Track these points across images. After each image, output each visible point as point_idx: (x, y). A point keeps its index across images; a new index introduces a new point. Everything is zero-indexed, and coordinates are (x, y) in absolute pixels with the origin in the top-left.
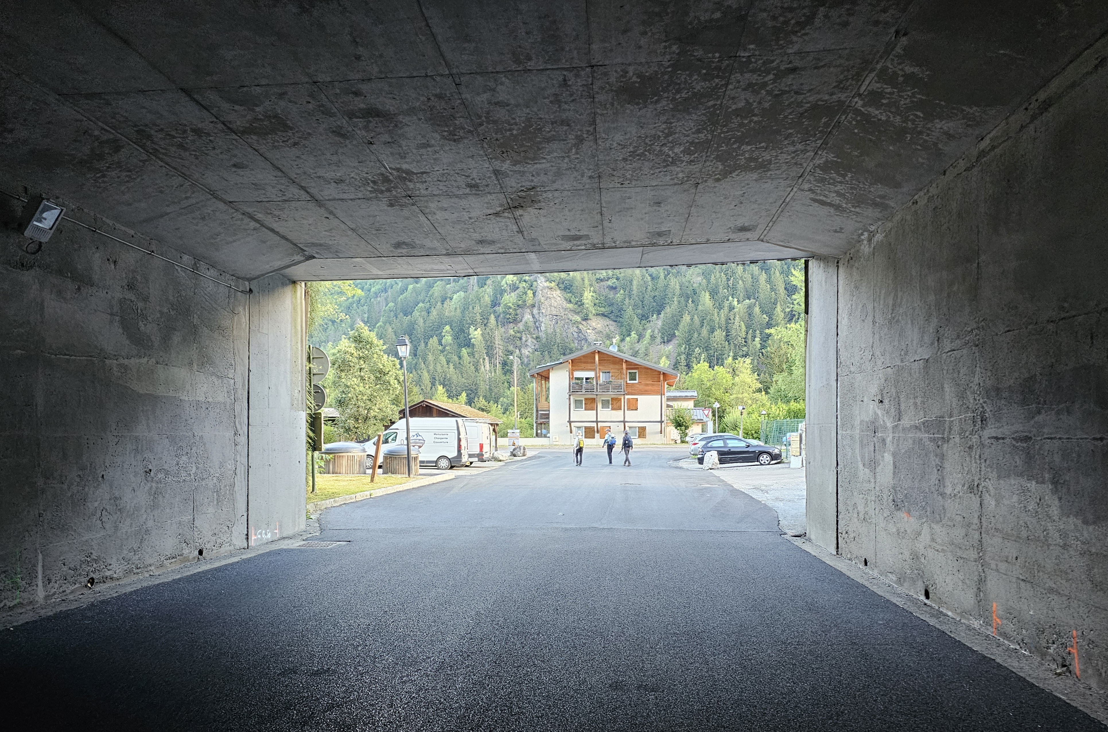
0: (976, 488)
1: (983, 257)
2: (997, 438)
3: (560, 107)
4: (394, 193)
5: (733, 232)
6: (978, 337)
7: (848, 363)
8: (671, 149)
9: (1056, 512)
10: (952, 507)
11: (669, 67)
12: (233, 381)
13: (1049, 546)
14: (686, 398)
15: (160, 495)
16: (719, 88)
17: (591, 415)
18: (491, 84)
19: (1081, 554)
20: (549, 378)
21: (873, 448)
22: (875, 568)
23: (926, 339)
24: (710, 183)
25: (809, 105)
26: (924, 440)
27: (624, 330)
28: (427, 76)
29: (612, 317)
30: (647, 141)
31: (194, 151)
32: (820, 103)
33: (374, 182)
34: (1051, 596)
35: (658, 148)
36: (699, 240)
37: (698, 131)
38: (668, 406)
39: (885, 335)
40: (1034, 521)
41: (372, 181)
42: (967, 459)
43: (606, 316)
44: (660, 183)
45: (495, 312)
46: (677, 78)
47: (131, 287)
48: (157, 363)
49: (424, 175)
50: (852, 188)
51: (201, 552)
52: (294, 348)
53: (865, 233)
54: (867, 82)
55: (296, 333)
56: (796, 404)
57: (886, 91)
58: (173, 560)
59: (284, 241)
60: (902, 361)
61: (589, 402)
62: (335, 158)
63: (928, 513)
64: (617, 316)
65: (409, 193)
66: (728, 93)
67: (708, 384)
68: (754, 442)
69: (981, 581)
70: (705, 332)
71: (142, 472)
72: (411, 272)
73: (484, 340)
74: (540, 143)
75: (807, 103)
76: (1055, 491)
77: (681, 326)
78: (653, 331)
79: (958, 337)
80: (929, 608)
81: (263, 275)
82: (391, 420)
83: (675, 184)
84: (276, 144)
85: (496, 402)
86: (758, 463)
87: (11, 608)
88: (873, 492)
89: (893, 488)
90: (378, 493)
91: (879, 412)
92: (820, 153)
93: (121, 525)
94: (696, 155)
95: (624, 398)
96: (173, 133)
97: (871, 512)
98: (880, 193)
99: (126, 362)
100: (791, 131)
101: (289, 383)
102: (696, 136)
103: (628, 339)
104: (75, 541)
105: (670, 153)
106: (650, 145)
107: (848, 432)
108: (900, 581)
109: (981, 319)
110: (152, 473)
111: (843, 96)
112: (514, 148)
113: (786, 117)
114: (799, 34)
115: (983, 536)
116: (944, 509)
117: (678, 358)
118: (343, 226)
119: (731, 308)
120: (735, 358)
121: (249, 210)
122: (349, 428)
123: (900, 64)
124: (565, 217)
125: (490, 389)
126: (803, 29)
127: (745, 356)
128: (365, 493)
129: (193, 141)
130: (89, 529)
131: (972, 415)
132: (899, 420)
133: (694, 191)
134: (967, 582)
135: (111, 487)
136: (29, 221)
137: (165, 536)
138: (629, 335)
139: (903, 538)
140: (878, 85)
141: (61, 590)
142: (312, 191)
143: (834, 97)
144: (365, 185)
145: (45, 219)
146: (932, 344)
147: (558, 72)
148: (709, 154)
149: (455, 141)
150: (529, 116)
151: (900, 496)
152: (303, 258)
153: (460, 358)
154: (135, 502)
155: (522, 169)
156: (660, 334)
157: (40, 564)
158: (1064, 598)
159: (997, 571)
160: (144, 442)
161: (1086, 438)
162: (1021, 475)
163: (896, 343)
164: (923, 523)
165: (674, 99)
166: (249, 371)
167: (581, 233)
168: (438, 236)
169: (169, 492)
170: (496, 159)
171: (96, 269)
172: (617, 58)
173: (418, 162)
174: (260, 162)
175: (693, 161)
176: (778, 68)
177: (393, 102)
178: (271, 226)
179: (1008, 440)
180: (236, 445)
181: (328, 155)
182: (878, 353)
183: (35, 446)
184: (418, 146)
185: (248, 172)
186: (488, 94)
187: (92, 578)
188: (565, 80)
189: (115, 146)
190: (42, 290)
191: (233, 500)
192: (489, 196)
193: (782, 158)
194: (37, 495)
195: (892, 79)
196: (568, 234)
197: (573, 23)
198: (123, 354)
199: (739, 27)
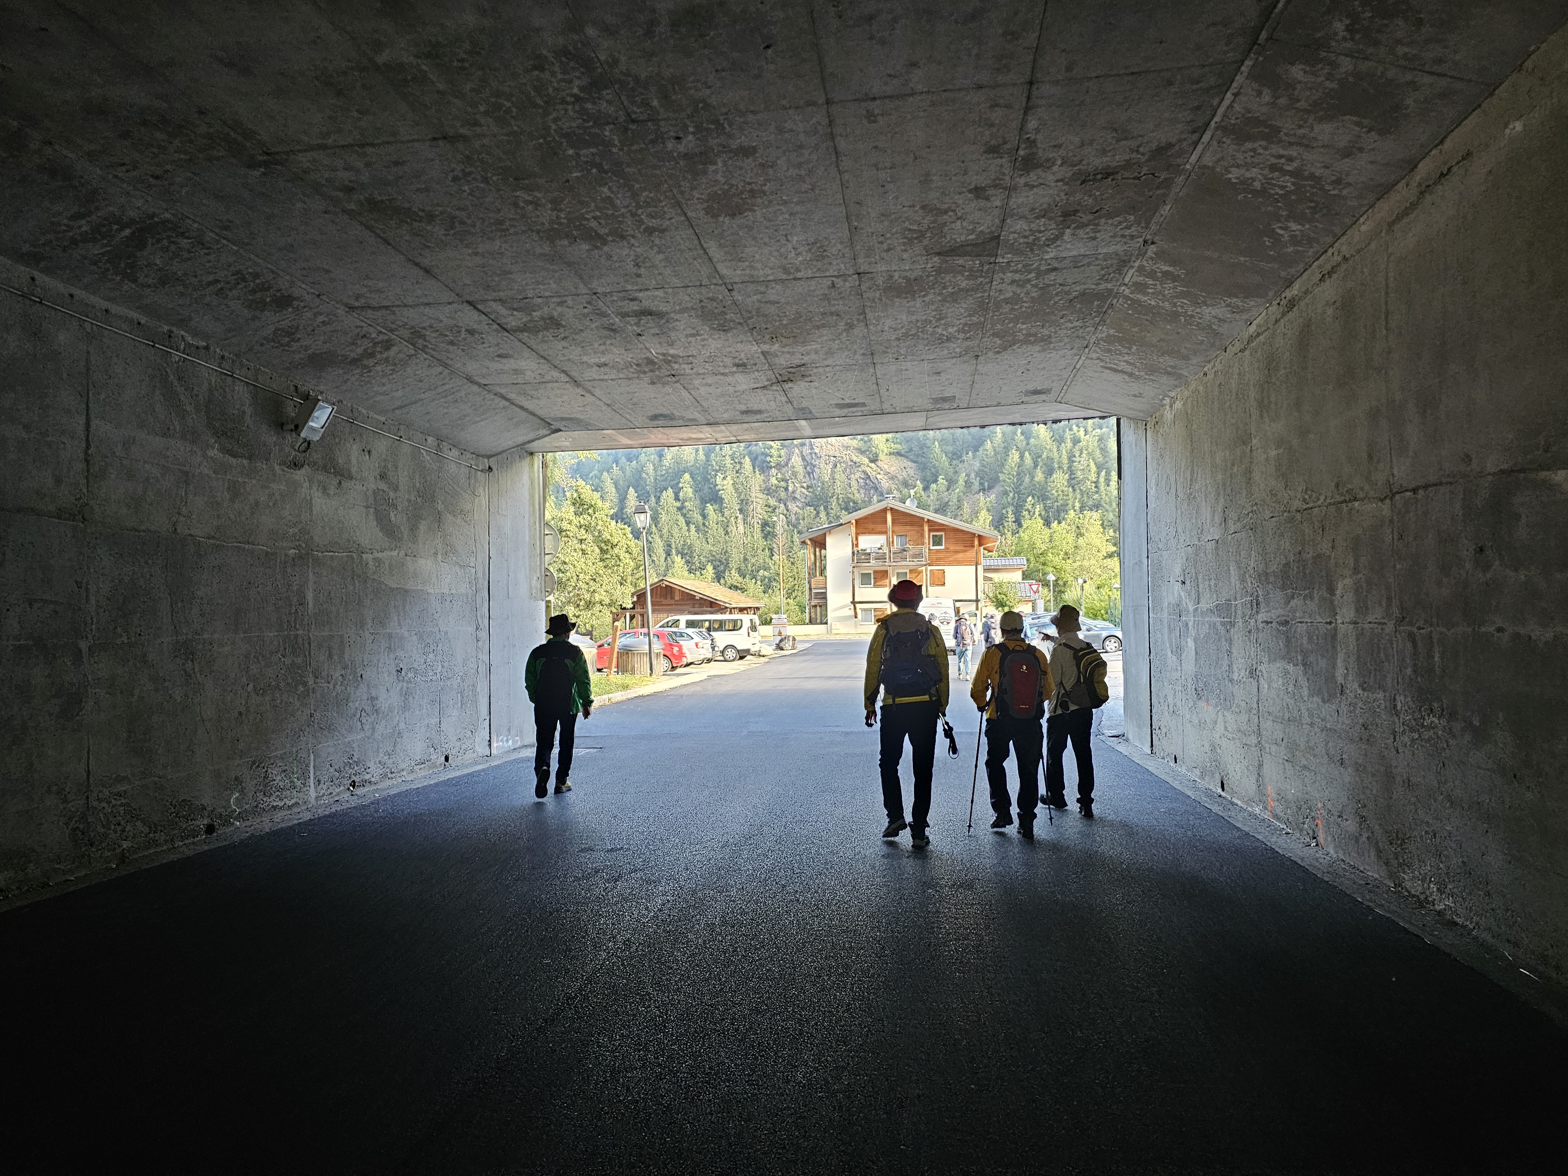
0: (1254, 673)
1: (1254, 441)
2: (1267, 623)
3: (829, 303)
4: (658, 373)
5: (1025, 395)
6: (1252, 520)
7: (1156, 539)
8: (945, 329)
9: (1305, 692)
10: (1239, 693)
11: (932, 272)
12: (473, 570)
13: (1302, 725)
14: (1011, 568)
15: (411, 696)
16: (985, 285)
18: (763, 289)
19: (1321, 731)
20: (825, 545)
21: (1179, 633)
22: (1183, 765)
23: (1216, 518)
24: (990, 354)
25: (1077, 293)
26: (1218, 624)
27: (929, 474)
28: (701, 285)
29: (911, 457)
30: (919, 324)
31: (463, 345)
32: (1088, 291)
33: (638, 365)
34: (1305, 772)
35: (931, 330)
36: (988, 403)
37: (970, 315)
38: (986, 579)
39: (1185, 510)
40: (1292, 702)
41: (636, 364)
42: (1248, 643)
43: (901, 455)
44: (938, 357)
46: (941, 279)
47: (383, 476)
48: (406, 555)
49: (691, 358)
50: (1140, 359)
51: (447, 759)
52: (532, 528)
53: (1166, 398)
54: (1129, 276)
55: (534, 511)
57: (1149, 283)
58: (422, 766)
59: (531, 417)
60: (1199, 540)
61: (880, 575)
62: (603, 348)
63: (1222, 700)
64: (918, 455)
65: (673, 372)
66: (993, 287)
67: (1043, 548)
69: (1260, 765)
70: (1039, 476)
71: (393, 671)
72: (666, 441)
73: (736, 492)
74: (810, 329)
75: (1074, 292)
76: (1305, 672)
77: (1006, 468)
78: (968, 475)
79: (1239, 519)
80: (1224, 800)
81: (504, 451)
82: (621, 605)
83: (953, 358)
84: (546, 338)
87: (290, 806)
88: (1180, 681)
89: (1195, 676)
91: (1182, 594)
92: (1099, 329)
93: (377, 726)
94: (971, 333)
95: (926, 570)
96: (448, 333)
97: (1179, 703)
98: (1170, 364)
99: (380, 555)
100: (1065, 313)
101: (528, 569)
102: (968, 319)
103: (933, 486)
104: (339, 742)
105: (944, 332)
106: (922, 328)
107: (1158, 615)
108: (1202, 776)
109: (1254, 503)
110: (403, 672)
111: (1109, 286)
112: (783, 334)
113: (1056, 303)
114: (1052, 246)
115: (1260, 720)
116: (1232, 696)
117: (1004, 511)
118: (598, 402)
119: (1076, 441)
121: (503, 391)
123: (1155, 264)
124: (839, 388)
125: (745, 559)
126: (1053, 243)
129: (465, 339)
130: (350, 730)
131: (1250, 599)
132: (1199, 603)
133: (975, 362)
134: (1251, 768)
135: (368, 686)
136: (306, 421)
137: (416, 740)
138: (936, 481)
139: (1204, 729)
140: (1141, 278)
141: (329, 791)
142: (574, 374)
143: (1101, 286)
144: (628, 367)
145: (318, 418)
146: (1221, 524)
147: (827, 279)
148: (984, 332)
149: (724, 331)
150: (799, 310)
151: (1200, 684)
152: (549, 432)
153: (704, 516)
154: (389, 702)
155: (792, 350)
156: (978, 479)
157: (312, 764)
158: (1313, 774)
159: (1270, 754)
160: (396, 639)
161: (1322, 622)
162: (1283, 658)
163: (1194, 520)
164: (1218, 711)
165: (941, 294)
166: (490, 558)
167: (856, 401)
168: (700, 409)
169: (418, 692)
170: (765, 343)
171: (354, 461)
172: (882, 267)
173: (685, 348)
174: (526, 352)
175: (969, 338)
176: (1038, 268)
177: (667, 304)
178: (521, 404)
179: (1274, 625)
180: (478, 641)
181: (596, 345)
182: (1180, 530)
183: (307, 645)
184: (687, 336)
185: (512, 361)
186: (759, 297)
187: (354, 781)
188: (833, 284)
189: (388, 345)
190: (311, 488)
191: (475, 702)
192: (756, 373)
193: (1062, 333)
194: (308, 695)
195: (1152, 275)
196: (842, 402)
197: (839, 246)
198: (377, 547)
199: (993, 244)
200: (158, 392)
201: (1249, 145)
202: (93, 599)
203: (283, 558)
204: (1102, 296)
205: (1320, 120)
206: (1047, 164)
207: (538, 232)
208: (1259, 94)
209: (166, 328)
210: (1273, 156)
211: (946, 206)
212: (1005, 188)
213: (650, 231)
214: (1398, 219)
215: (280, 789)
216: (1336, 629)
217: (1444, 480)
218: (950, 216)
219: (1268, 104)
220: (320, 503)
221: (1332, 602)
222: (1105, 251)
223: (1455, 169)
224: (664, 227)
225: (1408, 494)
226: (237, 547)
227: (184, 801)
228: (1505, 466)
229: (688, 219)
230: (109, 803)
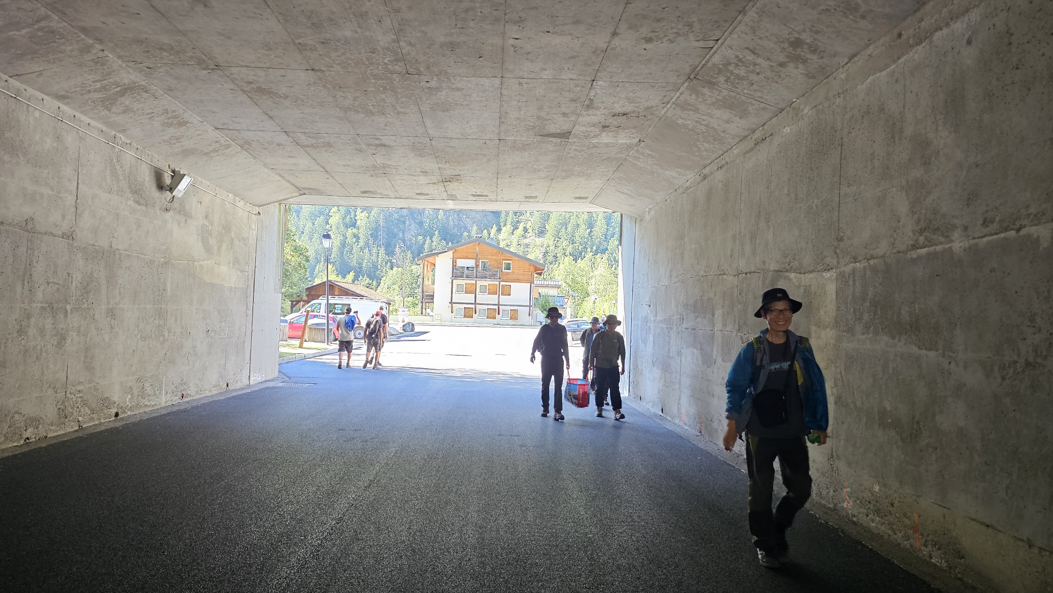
0: (680, 353)
1: (686, 240)
2: (686, 329)
3: (481, 150)
4: (376, 172)
5: (575, 199)
6: (683, 278)
8: (538, 166)
9: (700, 363)
11: (536, 142)
12: (247, 274)
13: (698, 378)
14: (552, 287)
15: (212, 347)
16: (561, 150)
17: (470, 298)
18: (448, 141)
20: (434, 264)
21: (646, 332)
23: (667, 274)
24: (559, 179)
25: (606, 157)
26: (664, 328)
28: (416, 137)
31: (271, 151)
32: (611, 157)
33: (367, 167)
35: (531, 166)
36: (555, 200)
37: (552, 162)
39: (653, 268)
40: (695, 367)
42: (678, 338)
44: (531, 178)
46: (540, 145)
47: (206, 217)
48: (215, 263)
49: (398, 167)
50: (635, 189)
51: (228, 385)
52: (278, 249)
53: (646, 209)
55: (279, 239)
57: (641, 157)
58: (216, 388)
59: (292, 186)
60: (658, 285)
61: (469, 286)
62: (351, 158)
63: (664, 368)
65: (385, 172)
66: (565, 151)
69: (680, 399)
71: (205, 331)
74: (468, 160)
76: (701, 354)
79: (677, 277)
80: (663, 418)
81: (269, 204)
83: (540, 179)
84: (321, 151)
88: (645, 357)
89: (653, 355)
91: (649, 312)
92: (616, 173)
93: (196, 363)
95: (499, 285)
96: (265, 144)
97: (644, 369)
99: (202, 263)
100: (599, 165)
104: (178, 370)
105: (537, 168)
106: (526, 165)
107: (636, 322)
108: (653, 405)
109: (684, 269)
110: (209, 333)
111: (622, 156)
112: (452, 161)
113: (596, 160)
116: (669, 364)
118: (335, 182)
123: (643, 150)
124: (475, 187)
126: (597, 137)
129: (274, 148)
130: (183, 364)
131: (680, 316)
132: (656, 317)
133: (550, 182)
135: (193, 339)
136: (177, 186)
137: (213, 373)
139: (655, 381)
140: (637, 155)
141: (171, 399)
142: (328, 168)
144: (360, 168)
145: (182, 185)
146: (669, 278)
147: (482, 141)
148: (558, 169)
149: (421, 157)
151: (655, 359)
154: (202, 350)
155: (455, 168)
157: (164, 382)
159: (684, 393)
160: (207, 313)
161: (709, 330)
162: (692, 346)
163: (656, 274)
164: (662, 373)
165: (539, 151)
166: (256, 267)
167: (483, 194)
168: (394, 190)
169: (216, 345)
170: (441, 164)
171: (193, 208)
172: (512, 138)
173: (397, 162)
174: (306, 156)
175: (550, 171)
176: (588, 146)
177: (395, 143)
179: (689, 330)
180: (247, 316)
181: (347, 157)
182: (649, 278)
183: (166, 314)
184: (400, 157)
185: (295, 159)
186: (445, 144)
187: (183, 394)
188: (485, 142)
189: (228, 147)
190: (173, 223)
191: (244, 353)
192: (432, 177)
193: (597, 173)
194: (165, 343)
195: (642, 154)
196: (476, 194)
197: (493, 128)
198: (201, 259)
199: (568, 134)
200: (108, 169)
201: (686, 112)
202: (74, 283)
203: (158, 263)
204: (618, 160)
205: (716, 109)
206: (598, 108)
207: (340, 108)
208: (691, 95)
209: (114, 133)
210: (697, 118)
211: (548, 118)
212: (577, 115)
214: (747, 152)
215: (149, 396)
216: (714, 333)
217: (757, 271)
218: (550, 122)
219: (694, 99)
220: (176, 232)
221: (713, 320)
222: (621, 142)
223: (767, 139)
224: (407, 112)
225: (744, 274)
226: (137, 256)
227: (106, 397)
228: (776, 269)
229: (420, 111)
230: (74, 395)
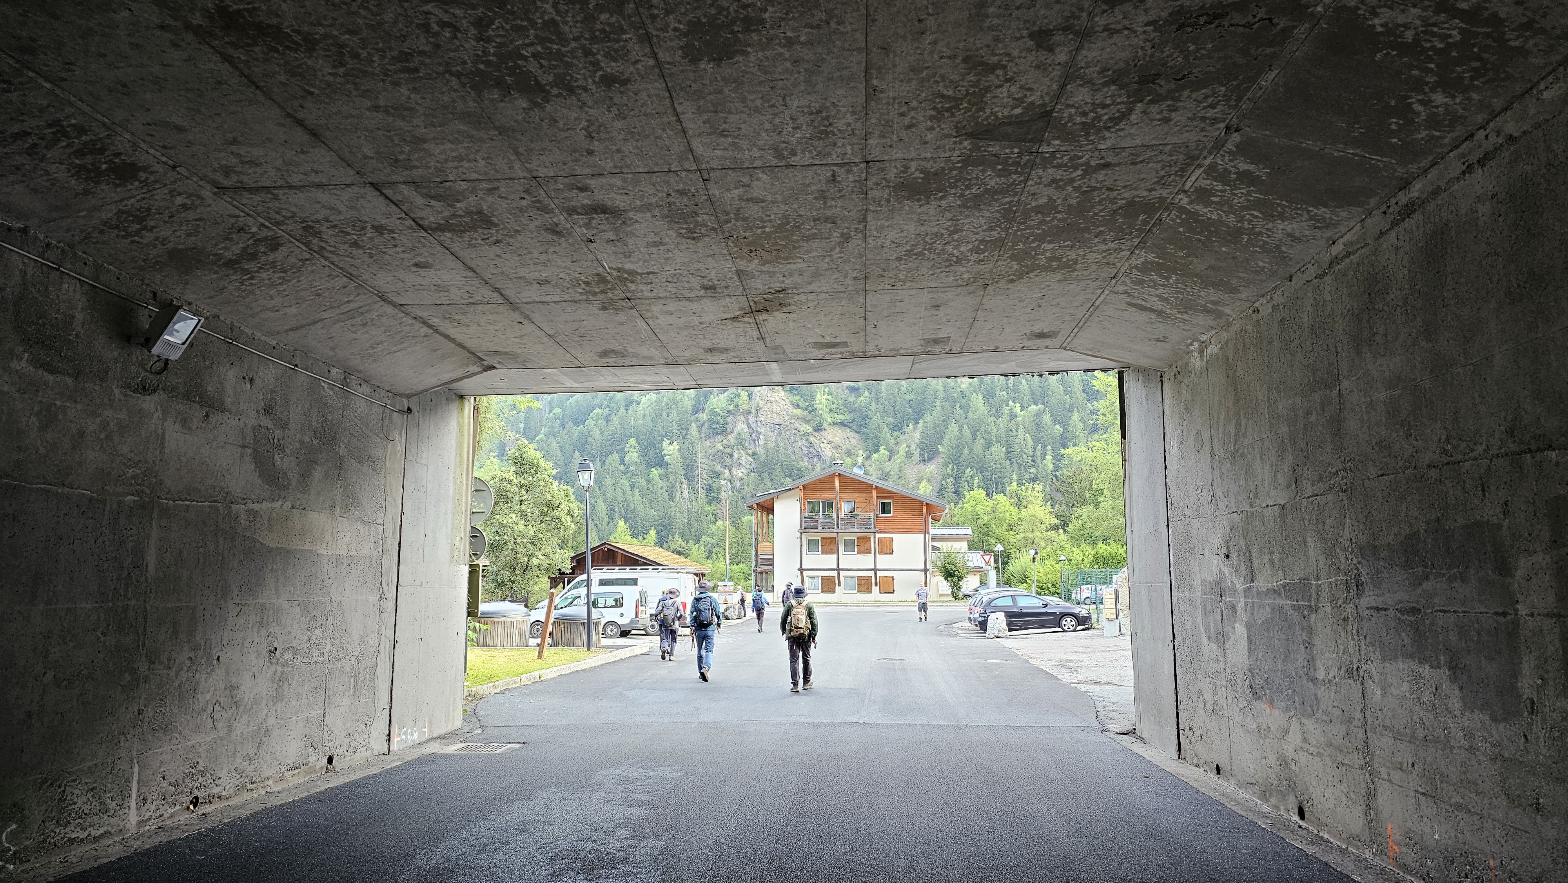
0: (1355, 672)
2: (1378, 609)
3: (825, 203)
4: (610, 295)
5: (1029, 339)
6: (1345, 481)
7: (1181, 505)
8: (956, 247)
9: (1456, 705)
10: (1327, 697)
11: (959, 162)
12: (381, 528)
13: (1452, 749)
14: (958, 538)
15: (286, 683)
16: (1017, 185)
17: (829, 561)
18: (745, 180)
19: (1492, 760)
20: (772, 510)
21: (1220, 617)
22: (1230, 778)
23: (1280, 478)
24: (1003, 284)
25: (1124, 202)
26: (1286, 608)
27: (871, 445)
28: (670, 171)
29: (854, 428)
30: (927, 239)
31: (369, 249)
32: (1137, 199)
33: (587, 283)
34: (1460, 814)
35: (940, 247)
36: (985, 348)
37: (991, 229)
38: (934, 549)
39: (1228, 470)
40: (1431, 716)
41: (585, 283)
42: (1342, 634)
44: (940, 285)
45: (697, 420)
46: (968, 173)
47: (268, 410)
48: (293, 507)
49: (650, 276)
50: (1177, 293)
51: (330, 760)
52: (458, 481)
53: (1195, 343)
54: (1193, 178)
55: (461, 462)
56: (1105, 547)
57: (1216, 188)
58: (297, 771)
59: (459, 349)
60: (1251, 506)
61: (828, 543)
62: (544, 257)
63: (1297, 704)
64: (861, 426)
65: (628, 295)
66: (1027, 189)
67: (986, 518)
68: (1053, 600)
69: (1371, 795)
71: (265, 653)
72: (617, 384)
73: (682, 457)
74: (798, 241)
75: (1121, 199)
76: (1454, 679)
77: (946, 441)
78: (909, 447)
79: (1321, 480)
80: (1305, 832)
81: (427, 390)
82: (560, 570)
83: (960, 286)
84: (474, 242)
85: (698, 542)
86: (1060, 629)
87: (96, 839)
88: (1223, 675)
89: (1250, 670)
90: (549, 674)
91: (1226, 570)
92: (1137, 252)
93: (236, 724)
94: (986, 254)
95: (875, 538)
96: (349, 230)
97: (1222, 702)
98: (1213, 299)
99: (256, 506)
100: (1101, 229)
101: (449, 528)
102: (987, 233)
104: (179, 746)
105: (955, 252)
106: (930, 244)
107: (1186, 593)
108: (1265, 796)
109: (1347, 459)
110: (278, 652)
111: (1164, 193)
112: (764, 246)
113: (1096, 214)
114: (1113, 130)
115: (1369, 734)
116: (1316, 699)
118: (538, 332)
119: (1013, 416)
120: (1020, 484)
121: (425, 314)
122: (503, 582)
123: (1230, 161)
124: (820, 323)
126: (1117, 124)
127: (1034, 480)
128: (533, 674)
129: (371, 239)
130: (198, 729)
131: (1345, 578)
132: (1252, 581)
133: (982, 293)
134: (1353, 796)
135: (227, 673)
136: (161, 334)
137: (289, 739)
138: (877, 451)
139: (1266, 737)
140: (1208, 182)
141: (158, 814)
142: (508, 293)
143: (1154, 193)
144: (574, 286)
145: (178, 332)
146: (1288, 486)
147: (827, 168)
148: (1002, 253)
149: (694, 239)
150: (787, 213)
151: (1259, 681)
152: (480, 369)
153: (648, 481)
154: (255, 692)
155: (771, 270)
156: (918, 450)
157: (135, 779)
158: (1476, 817)
159: (1390, 781)
160: (271, 612)
161: (1487, 613)
163: (1242, 482)
164: (1291, 717)
165: (962, 195)
166: (402, 513)
167: (838, 340)
168: (658, 344)
169: (296, 677)
170: (741, 258)
171: (229, 390)
172: (897, 154)
173: (645, 261)
174: (450, 262)
175: (982, 261)
176: (1087, 164)
177: (625, 197)
178: (447, 332)
179: (1391, 612)
180: (382, 612)
181: (536, 254)
182: (1219, 494)
183: (141, 621)
184: (648, 245)
185: (432, 272)
186: (741, 190)
187: (197, 798)
188: (834, 176)
189: (274, 244)
190: (164, 420)
191: (374, 688)
192: (727, 299)
193: (1091, 257)
194: (138, 685)
195: (1223, 177)
196: (821, 340)
197: (850, 119)
198: (253, 497)
199: (1042, 123)
203: (115, 506)
204: (1149, 208)
207: (458, 75)
211: (995, 59)
212: (1076, 34)
213: (609, 81)
215: (83, 816)
218: (998, 76)
220: (175, 436)
221: (1506, 586)
222: (1175, 140)
224: (627, 75)
226: (45, 490)
229: (658, 64)
